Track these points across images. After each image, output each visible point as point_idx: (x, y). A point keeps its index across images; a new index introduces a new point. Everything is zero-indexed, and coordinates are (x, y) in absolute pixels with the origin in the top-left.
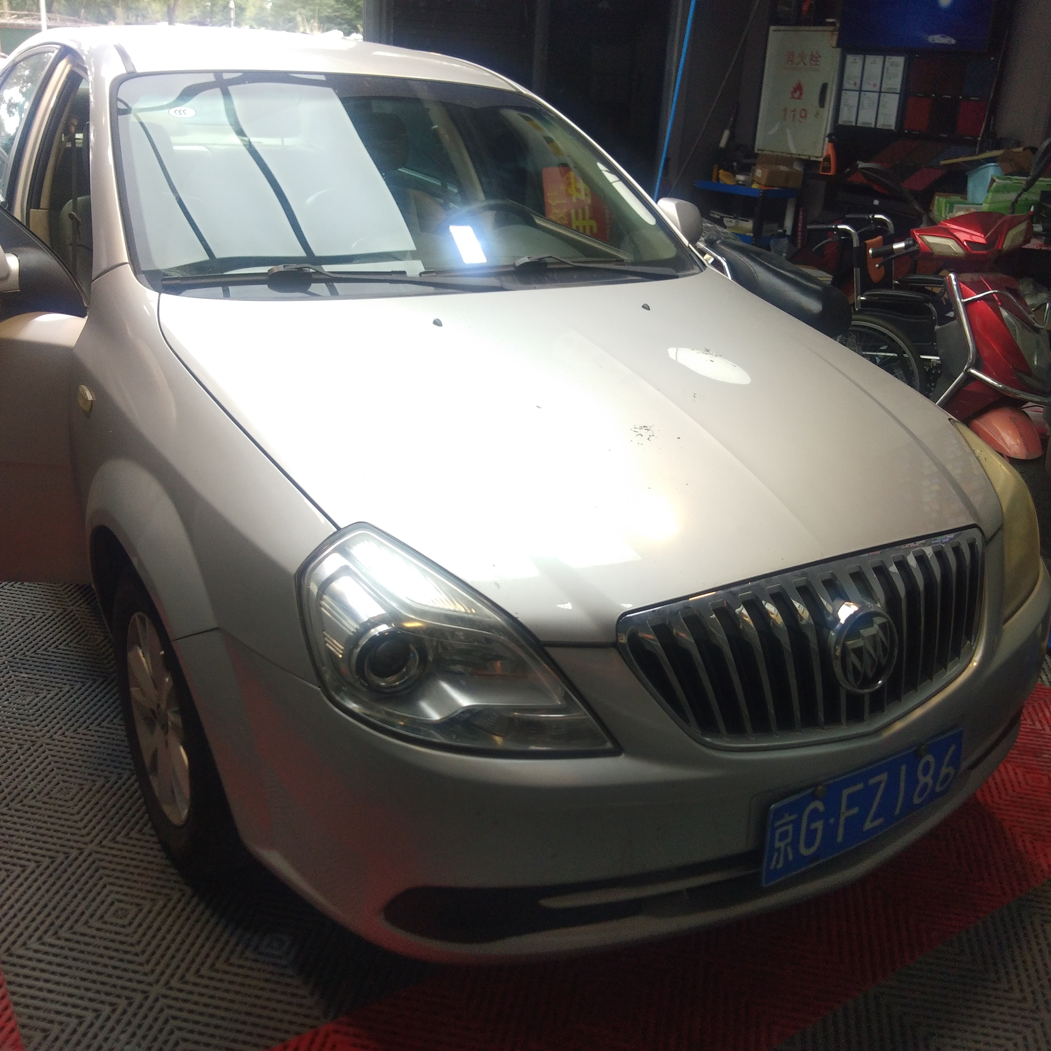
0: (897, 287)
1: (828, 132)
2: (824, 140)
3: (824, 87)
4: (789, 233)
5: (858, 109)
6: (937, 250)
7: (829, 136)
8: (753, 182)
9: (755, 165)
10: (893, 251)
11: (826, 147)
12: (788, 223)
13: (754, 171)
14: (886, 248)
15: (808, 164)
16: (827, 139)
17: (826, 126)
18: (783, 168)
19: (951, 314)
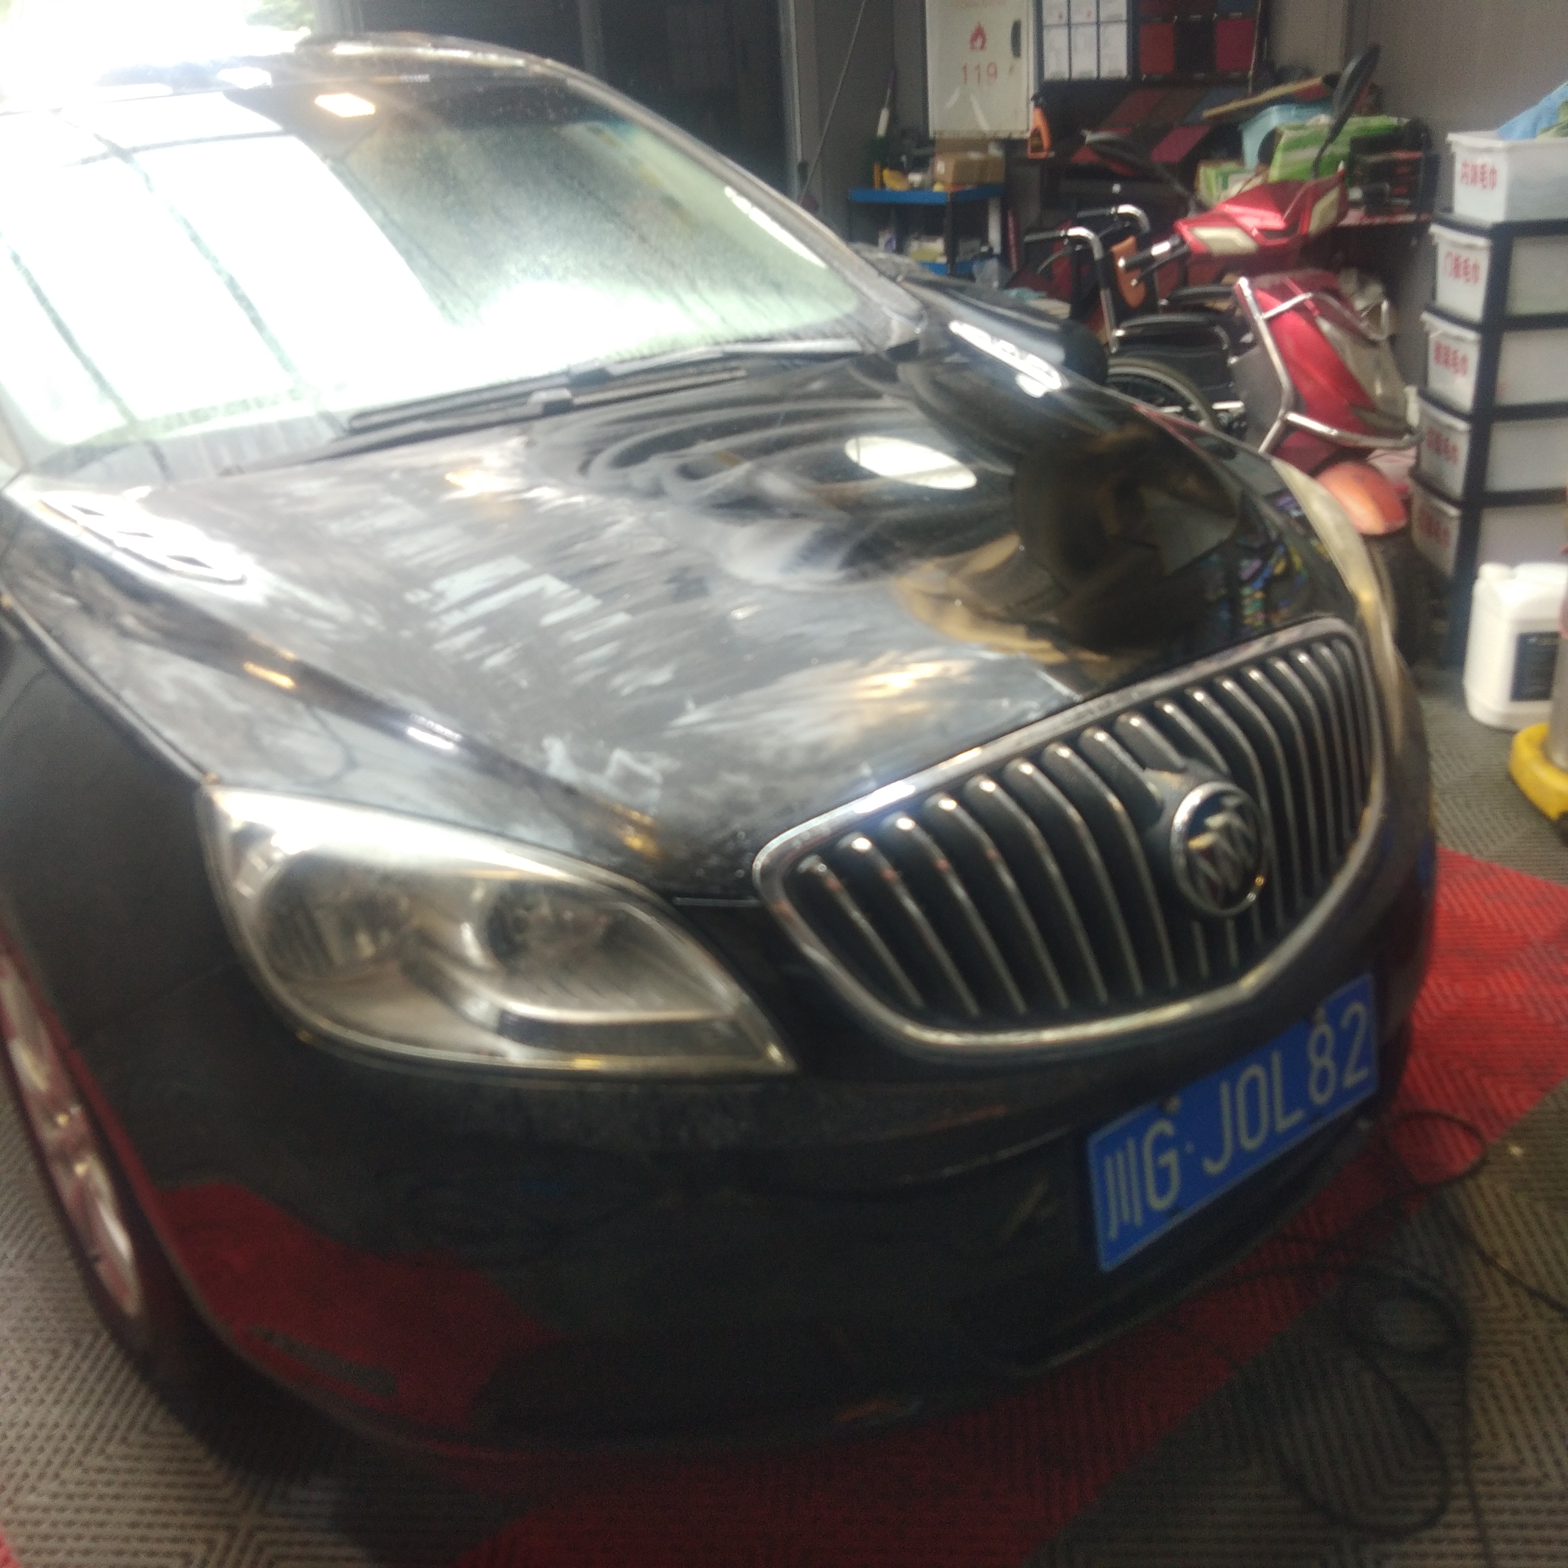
0: (1167, 310)
1: (1032, 93)
2: (1028, 104)
3: (1016, 28)
4: (997, 250)
5: (1070, 54)
6: (1217, 249)
7: (1035, 98)
8: (933, 182)
9: (933, 155)
10: (1152, 259)
11: (1031, 117)
12: (994, 235)
13: (934, 165)
14: (1142, 255)
15: (1010, 145)
16: (1032, 105)
17: (1027, 85)
18: (974, 156)
19: (1248, 338)
